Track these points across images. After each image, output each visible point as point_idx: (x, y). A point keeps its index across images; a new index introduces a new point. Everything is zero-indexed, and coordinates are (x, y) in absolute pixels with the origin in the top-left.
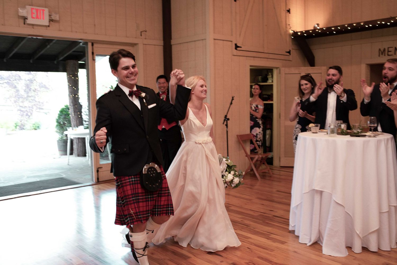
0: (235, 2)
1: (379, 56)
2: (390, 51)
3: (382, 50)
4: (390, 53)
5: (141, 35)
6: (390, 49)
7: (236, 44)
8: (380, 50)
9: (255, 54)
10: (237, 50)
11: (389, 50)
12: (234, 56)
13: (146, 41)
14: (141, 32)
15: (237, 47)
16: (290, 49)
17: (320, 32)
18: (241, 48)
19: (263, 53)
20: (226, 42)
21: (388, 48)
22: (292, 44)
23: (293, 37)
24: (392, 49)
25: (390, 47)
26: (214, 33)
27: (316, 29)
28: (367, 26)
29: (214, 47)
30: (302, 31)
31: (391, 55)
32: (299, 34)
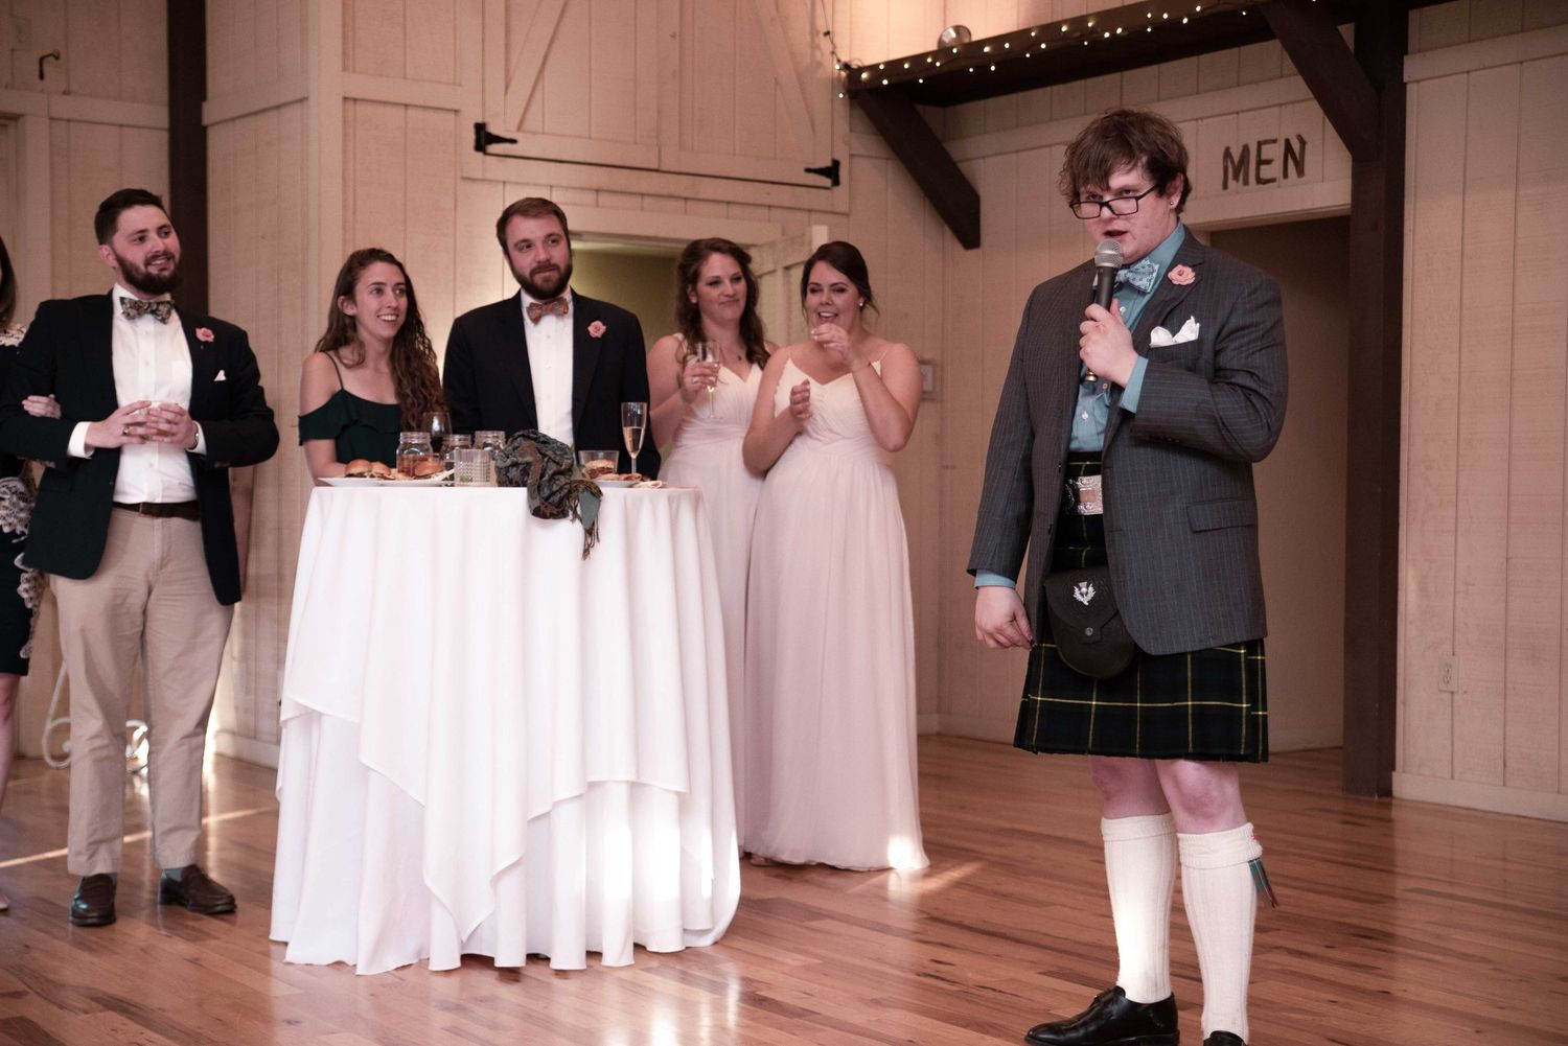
1: (1225, 186)
2: (1268, 162)
3: (1236, 154)
4: (1266, 172)
5: (42, 76)
6: (1268, 152)
7: (480, 128)
8: (1227, 154)
9: (599, 178)
10: (486, 153)
11: (1264, 157)
12: (468, 183)
13: (64, 107)
14: (42, 60)
15: (484, 139)
16: (836, 158)
17: (938, 64)
18: (513, 146)
19: (657, 171)
20: (420, 113)
21: (1260, 144)
22: (851, 131)
23: (841, 96)
24: (1275, 152)
25: (1266, 142)
26: (345, 69)
27: (926, 55)
28: (1107, 35)
29: (345, 135)
30: (878, 65)
31: (1273, 180)
32: (865, 76)
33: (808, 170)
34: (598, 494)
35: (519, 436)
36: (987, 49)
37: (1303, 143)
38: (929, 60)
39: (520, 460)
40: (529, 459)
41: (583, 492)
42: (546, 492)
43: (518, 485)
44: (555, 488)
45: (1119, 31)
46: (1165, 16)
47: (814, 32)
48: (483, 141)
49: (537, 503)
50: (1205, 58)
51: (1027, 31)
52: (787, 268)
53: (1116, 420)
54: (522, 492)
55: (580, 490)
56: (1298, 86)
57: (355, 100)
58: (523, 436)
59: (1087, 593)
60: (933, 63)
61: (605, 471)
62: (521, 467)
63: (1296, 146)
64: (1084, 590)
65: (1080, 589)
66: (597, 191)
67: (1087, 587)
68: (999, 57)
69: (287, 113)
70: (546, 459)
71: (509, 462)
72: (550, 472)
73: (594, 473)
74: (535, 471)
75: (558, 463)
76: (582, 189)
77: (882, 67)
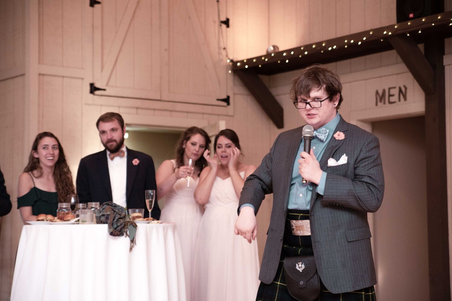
0: (91, 8)
1: (377, 104)
2: (393, 95)
3: (380, 92)
4: (392, 99)
6: (393, 92)
7: (92, 85)
8: (377, 93)
10: (94, 95)
11: (392, 93)
12: (87, 106)
15: (93, 89)
16: (229, 95)
17: (266, 60)
18: (105, 92)
19: (160, 100)
20: (68, 79)
21: (389, 89)
22: (234, 85)
23: (230, 72)
24: (395, 92)
25: (392, 88)
26: (39, 63)
27: (262, 57)
28: (330, 49)
29: (39, 88)
30: (243, 61)
31: (394, 102)
32: (239, 64)
33: (218, 100)
34: (135, 226)
35: (105, 204)
36: (285, 54)
37: (406, 88)
39: (105, 213)
40: (109, 213)
41: (130, 225)
42: (115, 226)
43: (104, 223)
44: (119, 224)
45: (335, 47)
46: (352, 41)
47: (219, 48)
49: (112, 230)
50: (368, 57)
51: (300, 47)
53: (315, 197)
54: (106, 226)
55: (129, 225)
56: (403, 67)
57: (43, 75)
58: (106, 204)
59: (301, 267)
60: (264, 60)
61: (138, 217)
62: (106, 216)
63: (403, 90)
64: (300, 265)
65: (298, 265)
66: (137, 108)
67: (302, 265)
68: (289, 57)
69: (17, 80)
70: (115, 213)
71: (101, 214)
72: (117, 218)
73: (134, 218)
74: (111, 217)
75: (120, 214)
76: (131, 108)
77: (245, 61)
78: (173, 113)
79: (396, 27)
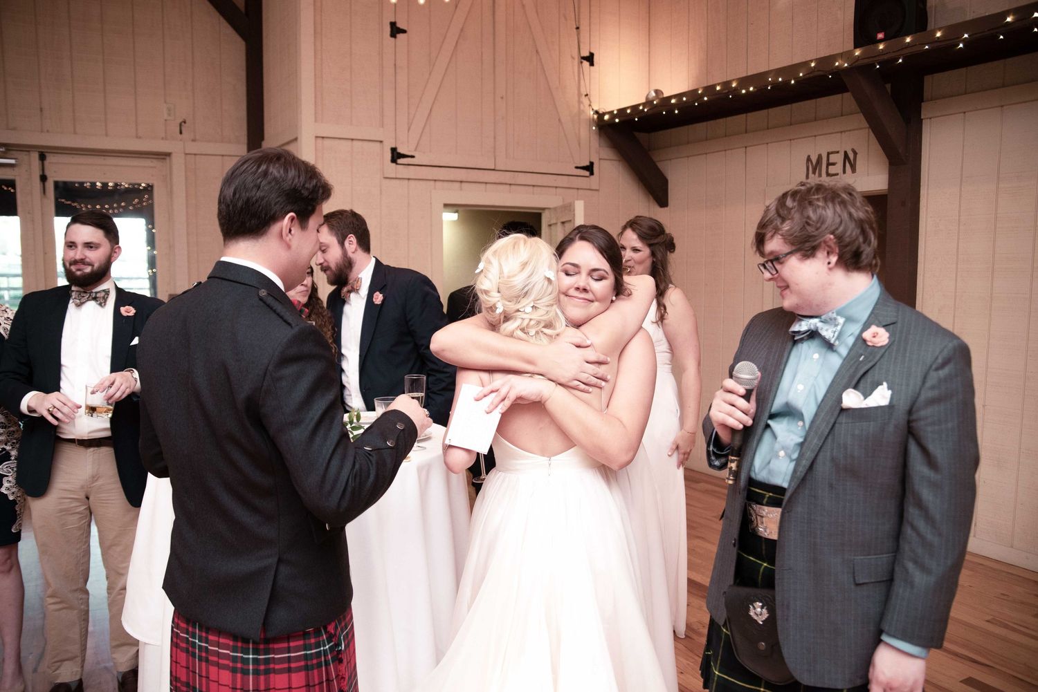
0: (393, 39)
2: (833, 164)
3: (814, 160)
4: (832, 170)
5: (181, 133)
6: (833, 158)
7: (394, 150)
8: (809, 159)
9: (462, 175)
10: (397, 164)
11: (831, 161)
12: (388, 180)
13: (193, 148)
14: (181, 125)
15: (396, 156)
16: (592, 160)
17: (646, 110)
18: (412, 159)
19: (494, 170)
20: (360, 143)
21: (829, 154)
22: (600, 146)
23: (594, 128)
24: (838, 158)
25: (832, 153)
26: (316, 121)
27: (639, 105)
28: (744, 91)
29: (316, 157)
30: (613, 111)
31: (837, 174)
32: (606, 117)
33: (577, 168)
36: (673, 101)
37: (855, 153)
38: (641, 108)
45: (751, 89)
46: (780, 79)
47: (579, 94)
48: (395, 155)
50: (796, 106)
51: (696, 90)
52: (563, 223)
56: (860, 120)
57: (322, 137)
60: (643, 110)
63: (851, 156)
66: (461, 182)
68: (680, 105)
76: (452, 181)
77: (615, 112)
78: (513, 187)
79: (857, 53)
